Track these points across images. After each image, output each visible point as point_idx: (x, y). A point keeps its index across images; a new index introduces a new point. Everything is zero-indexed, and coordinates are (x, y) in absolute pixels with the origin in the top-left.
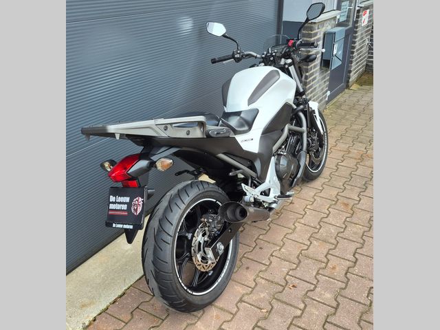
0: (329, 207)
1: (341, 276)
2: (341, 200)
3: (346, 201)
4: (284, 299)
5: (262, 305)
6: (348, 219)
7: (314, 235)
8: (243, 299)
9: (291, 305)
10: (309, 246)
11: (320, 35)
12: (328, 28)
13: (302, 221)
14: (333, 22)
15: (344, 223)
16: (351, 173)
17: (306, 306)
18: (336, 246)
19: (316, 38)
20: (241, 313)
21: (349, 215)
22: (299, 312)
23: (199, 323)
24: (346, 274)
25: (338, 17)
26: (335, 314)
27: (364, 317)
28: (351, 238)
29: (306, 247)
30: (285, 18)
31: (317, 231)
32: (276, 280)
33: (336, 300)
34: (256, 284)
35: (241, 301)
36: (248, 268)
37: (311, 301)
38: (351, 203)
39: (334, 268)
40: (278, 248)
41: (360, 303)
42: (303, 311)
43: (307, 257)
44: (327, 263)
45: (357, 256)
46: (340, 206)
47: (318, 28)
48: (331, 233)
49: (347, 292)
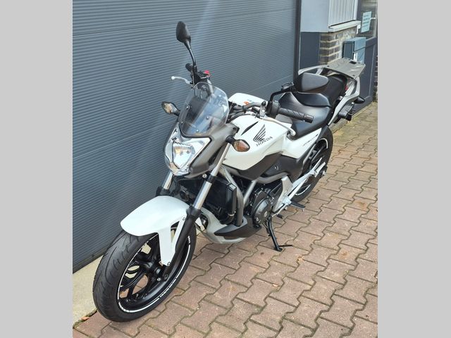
0: (346, 206)
1: (352, 261)
2: (358, 200)
3: (363, 201)
4: (295, 277)
5: (275, 281)
6: (363, 216)
7: (328, 229)
8: (257, 276)
9: (301, 282)
10: (322, 237)
11: (340, 45)
12: (348, 37)
13: (317, 217)
14: (353, 32)
15: (359, 219)
16: (370, 177)
17: (315, 282)
18: (348, 238)
19: (334, 47)
20: (255, 287)
21: (364, 213)
22: (309, 287)
23: (217, 293)
24: (356, 259)
25: (359, 27)
26: (342, 289)
27: (370, 292)
28: (364, 231)
29: (319, 238)
30: (303, 29)
31: (331, 225)
32: (288, 263)
33: (344, 278)
34: (270, 266)
35: (255, 278)
36: (262, 254)
37: (320, 279)
38: (368, 202)
39: (344, 254)
40: (292, 238)
41: (367, 281)
42: (312, 286)
43: (320, 246)
44: (338, 251)
45: (368, 245)
46: (356, 205)
47: (337, 38)
48: (345, 227)
49: (356, 273)
